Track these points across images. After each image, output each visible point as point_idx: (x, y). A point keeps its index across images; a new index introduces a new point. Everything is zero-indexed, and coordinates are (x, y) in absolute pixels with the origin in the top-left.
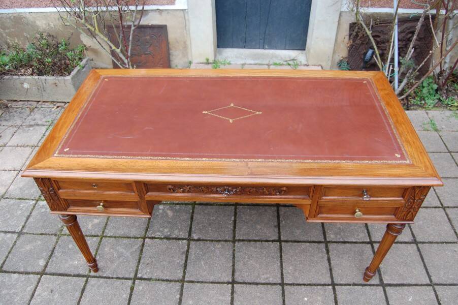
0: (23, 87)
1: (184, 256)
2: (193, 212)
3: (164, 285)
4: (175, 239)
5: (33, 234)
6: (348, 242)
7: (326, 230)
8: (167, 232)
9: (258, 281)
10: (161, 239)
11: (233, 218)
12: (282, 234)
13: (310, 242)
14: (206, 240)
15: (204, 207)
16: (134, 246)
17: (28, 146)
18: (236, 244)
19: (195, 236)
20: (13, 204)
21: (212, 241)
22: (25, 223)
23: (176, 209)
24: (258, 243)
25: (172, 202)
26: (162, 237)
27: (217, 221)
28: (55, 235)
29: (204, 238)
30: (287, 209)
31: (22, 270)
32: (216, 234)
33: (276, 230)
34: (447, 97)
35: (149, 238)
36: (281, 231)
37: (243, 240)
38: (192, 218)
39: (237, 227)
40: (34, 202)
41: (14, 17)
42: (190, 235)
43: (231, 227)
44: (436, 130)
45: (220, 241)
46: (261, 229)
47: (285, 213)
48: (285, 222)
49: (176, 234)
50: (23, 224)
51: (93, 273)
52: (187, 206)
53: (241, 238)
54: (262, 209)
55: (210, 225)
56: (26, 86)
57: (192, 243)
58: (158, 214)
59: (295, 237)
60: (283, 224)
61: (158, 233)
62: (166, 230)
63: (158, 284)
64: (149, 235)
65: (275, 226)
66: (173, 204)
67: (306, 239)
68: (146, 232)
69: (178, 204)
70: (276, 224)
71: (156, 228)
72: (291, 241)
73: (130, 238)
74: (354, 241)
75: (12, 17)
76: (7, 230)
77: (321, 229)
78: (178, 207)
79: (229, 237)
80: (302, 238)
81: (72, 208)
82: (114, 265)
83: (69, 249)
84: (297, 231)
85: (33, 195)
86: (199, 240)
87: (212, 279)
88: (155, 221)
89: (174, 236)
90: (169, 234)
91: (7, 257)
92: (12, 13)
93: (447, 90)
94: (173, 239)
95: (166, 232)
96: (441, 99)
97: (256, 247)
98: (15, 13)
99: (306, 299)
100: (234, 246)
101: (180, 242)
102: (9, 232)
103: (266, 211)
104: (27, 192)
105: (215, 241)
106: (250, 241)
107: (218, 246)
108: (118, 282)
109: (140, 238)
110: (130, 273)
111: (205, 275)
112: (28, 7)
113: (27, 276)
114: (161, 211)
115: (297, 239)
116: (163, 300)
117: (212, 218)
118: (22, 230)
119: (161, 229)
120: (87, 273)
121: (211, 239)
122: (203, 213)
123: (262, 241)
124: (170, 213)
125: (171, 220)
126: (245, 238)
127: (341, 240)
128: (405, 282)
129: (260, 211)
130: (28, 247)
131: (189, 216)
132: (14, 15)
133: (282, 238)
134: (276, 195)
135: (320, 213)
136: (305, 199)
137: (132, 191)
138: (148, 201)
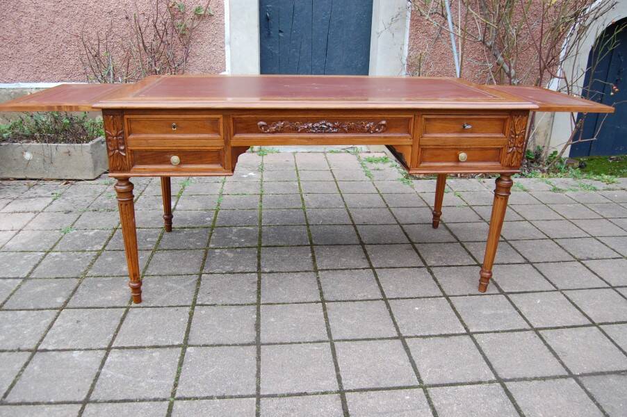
0: (23, 158)
1: (255, 286)
2: (259, 252)
3: (233, 309)
4: (241, 273)
5: (45, 278)
6: (453, 266)
7: (424, 259)
8: (229, 268)
9: (354, 298)
10: (223, 274)
11: (310, 255)
12: (373, 263)
13: (408, 267)
14: (281, 272)
15: (273, 248)
16: (187, 281)
17: (29, 212)
18: (319, 272)
19: (266, 270)
20: (13, 256)
21: (289, 272)
22: (32, 270)
23: (238, 253)
24: (346, 271)
25: (231, 246)
26: (224, 272)
27: (291, 258)
28: (77, 278)
29: (278, 270)
30: (374, 246)
31: (32, 307)
33: (365, 261)
34: (529, 172)
35: (207, 273)
36: (372, 261)
37: (328, 270)
38: (259, 257)
39: (317, 261)
40: (44, 253)
41: (15, 93)
42: (259, 269)
43: (310, 261)
44: (525, 190)
45: (298, 272)
46: (347, 261)
47: (372, 248)
48: (375, 255)
49: (241, 269)
50: (29, 270)
51: (134, 305)
52: (250, 249)
53: (325, 268)
54: (343, 247)
55: (283, 260)
56: (28, 156)
57: (263, 275)
58: (214, 256)
59: (389, 264)
60: (372, 256)
61: (217, 270)
62: (227, 267)
63: (226, 308)
64: (205, 271)
65: (363, 258)
66: (233, 248)
67: (403, 266)
68: (202, 270)
69: (238, 248)
70: (364, 256)
71: (214, 266)
72: (387, 268)
73: (181, 275)
74: (460, 265)
75: (13, 94)
76: (7, 276)
77: (419, 258)
78: (239, 250)
79: (309, 268)
80: (398, 265)
81: (138, 167)
82: (164, 297)
83: (97, 287)
84: (390, 260)
85: (41, 248)
86: (271, 272)
87: (296, 300)
88: (212, 261)
89: (239, 271)
90: (232, 269)
91: (8, 298)
92: (14, 89)
93: (527, 164)
94: (238, 273)
96: (524, 173)
97: (345, 274)
98: (17, 89)
99: (417, 308)
100: (317, 275)
101: (248, 275)
102: (9, 278)
103: (349, 248)
104: (32, 246)
105: (292, 272)
106: (336, 270)
107: (297, 275)
108: (171, 309)
109: (194, 274)
110: (186, 302)
111: (286, 298)
112: (36, 81)
113: (40, 312)
114: (217, 254)
115: (392, 266)
116: (235, 320)
117: (284, 256)
118: (28, 276)
119: (221, 266)
120: (126, 305)
121: (287, 271)
122: (272, 252)
123: (351, 269)
125: (232, 260)
126: (329, 268)
127: (445, 265)
128: (528, 290)
130: (39, 289)
132: (16, 91)
133: (374, 266)
134: (375, 132)
135: (422, 160)
136: (406, 137)
137: (218, 132)
138: (234, 148)
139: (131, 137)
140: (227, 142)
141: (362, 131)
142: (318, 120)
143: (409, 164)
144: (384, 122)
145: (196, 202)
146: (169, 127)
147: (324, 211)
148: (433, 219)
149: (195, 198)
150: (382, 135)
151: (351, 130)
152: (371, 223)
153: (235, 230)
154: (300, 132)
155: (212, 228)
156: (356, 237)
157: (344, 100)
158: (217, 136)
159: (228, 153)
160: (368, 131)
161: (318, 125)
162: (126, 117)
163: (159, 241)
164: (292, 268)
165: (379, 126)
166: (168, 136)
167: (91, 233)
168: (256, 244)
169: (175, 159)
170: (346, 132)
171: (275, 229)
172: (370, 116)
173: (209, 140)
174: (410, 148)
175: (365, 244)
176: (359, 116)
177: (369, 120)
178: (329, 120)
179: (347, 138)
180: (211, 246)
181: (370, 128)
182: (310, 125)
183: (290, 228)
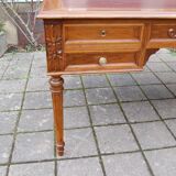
3: (127, 156)
10: (106, 126)
11: (152, 107)
18: (165, 121)
19: (132, 121)
25: (101, 103)
26: (106, 124)
28: (11, 134)
29: (139, 121)
35: (96, 126)
37: (169, 119)
39: (159, 112)
42: (127, 120)
43: (154, 112)
49: (116, 121)
51: (58, 157)
58: (94, 111)
61: (101, 122)
68: (91, 123)
69: (106, 104)
78: (107, 106)
81: (70, 67)
82: (77, 148)
83: (28, 142)
86: (136, 123)
87: (162, 145)
90: (110, 122)
95: (108, 121)
100: (165, 123)
103: (171, 101)
105: (149, 122)
108: (86, 160)
109: (88, 127)
110: (93, 152)
111: (155, 144)
114: (96, 109)
119: (103, 120)
120: (53, 157)
124: (105, 110)
125: (107, 114)
137: (138, 38)
138: (148, 50)
139: (68, 42)
140: (143, 45)
146: (100, 34)
152: (172, 82)
153: (98, 90)
155: (83, 89)
158: (137, 41)
159: (143, 54)
162: (65, 25)
166: (98, 41)
167: (10, 97)
169: (103, 60)
171: (121, 89)
173: (131, 44)
180: (89, 103)
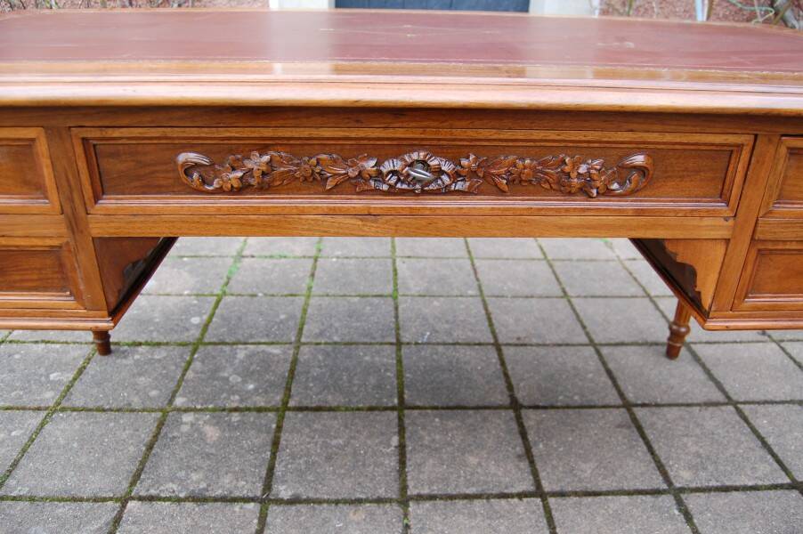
2: (279, 428)
4: (223, 499)
6: (736, 489)
7: (663, 461)
8: (198, 482)
10: (179, 500)
11: (395, 440)
12: (542, 475)
13: (629, 493)
14: (320, 502)
15: (311, 415)
16: (88, 523)
18: (412, 506)
19: (283, 491)
21: (337, 502)
23: (229, 424)
24: (477, 502)
25: (220, 404)
26: (182, 495)
27: (348, 449)
29: (311, 495)
30: (543, 414)
32: (348, 483)
33: (524, 465)
35: (141, 499)
36: (539, 466)
37: (432, 497)
38: (276, 443)
39: (408, 463)
42: (268, 486)
43: (392, 462)
45: (359, 501)
46: (479, 464)
47: (540, 422)
48: (546, 445)
49: (225, 484)
52: (262, 414)
53: (426, 491)
55: (329, 458)
57: (274, 510)
58: (175, 434)
59: (580, 481)
60: (539, 449)
61: (171, 485)
62: (195, 477)
64: (140, 490)
65: (519, 456)
66: (224, 410)
67: (614, 486)
68: (133, 484)
69: (236, 410)
70: (520, 450)
71: (164, 470)
72: (576, 494)
73: (81, 500)
74: (750, 484)
77: (649, 457)
78: (236, 417)
79: (388, 489)
80: (603, 485)
84: (583, 466)
86: (294, 501)
88: (166, 453)
89: (219, 492)
90: (204, 485)
94: (216, 500)
97: (473, 515)
100: (406, 515)
101: (237, 507)
103: (485, 420)
105: (345, 502)
106: (451, 497)
107: (357, 515)
109: (111, 499)
114: (185, 428)
115: (591, 487)
117: (334, 442)
119: (182, 474)
121: (333, 497)
122: (307, 430)
123: (488, 497)
125: (213, 451)
126: (435, 490)
127: (713, 483)
129: (470, 421)
131: (269, 438)
133: (547, 486)
134: (608, 193)
135: (753, 288)
136: (711, 214)
137: (38, 188)
141: (562, 188)
142: (398, 149)
143: (707, 301)
144: (639, 159)
145: (186, 275)
147: (436, 303)
148: (669, 339)
149: (185, 264)
150: (628, 204)
151: (518, 184)
152: (534, 341)
153: (241, 353)
154: (330, 192)
155: (196, 346)
156: (502, 384)
157: (496, 71)
160: (584, 192)
161: (398, 165)
163: (75, 379)
164: (346, 489)
165: (623, 173)
168: (278, 398)
170: (501, 193)
171: (327, 354)
172: (591, 135)
174: (720, 250)
175: (522, 407)
176: (552, 135)
177: (587, 150)
178: (437, 149)
179: (504, 213)
180: (179, 401)
181: (588, 181)
182: (370, 164)
183: (360, 351)
